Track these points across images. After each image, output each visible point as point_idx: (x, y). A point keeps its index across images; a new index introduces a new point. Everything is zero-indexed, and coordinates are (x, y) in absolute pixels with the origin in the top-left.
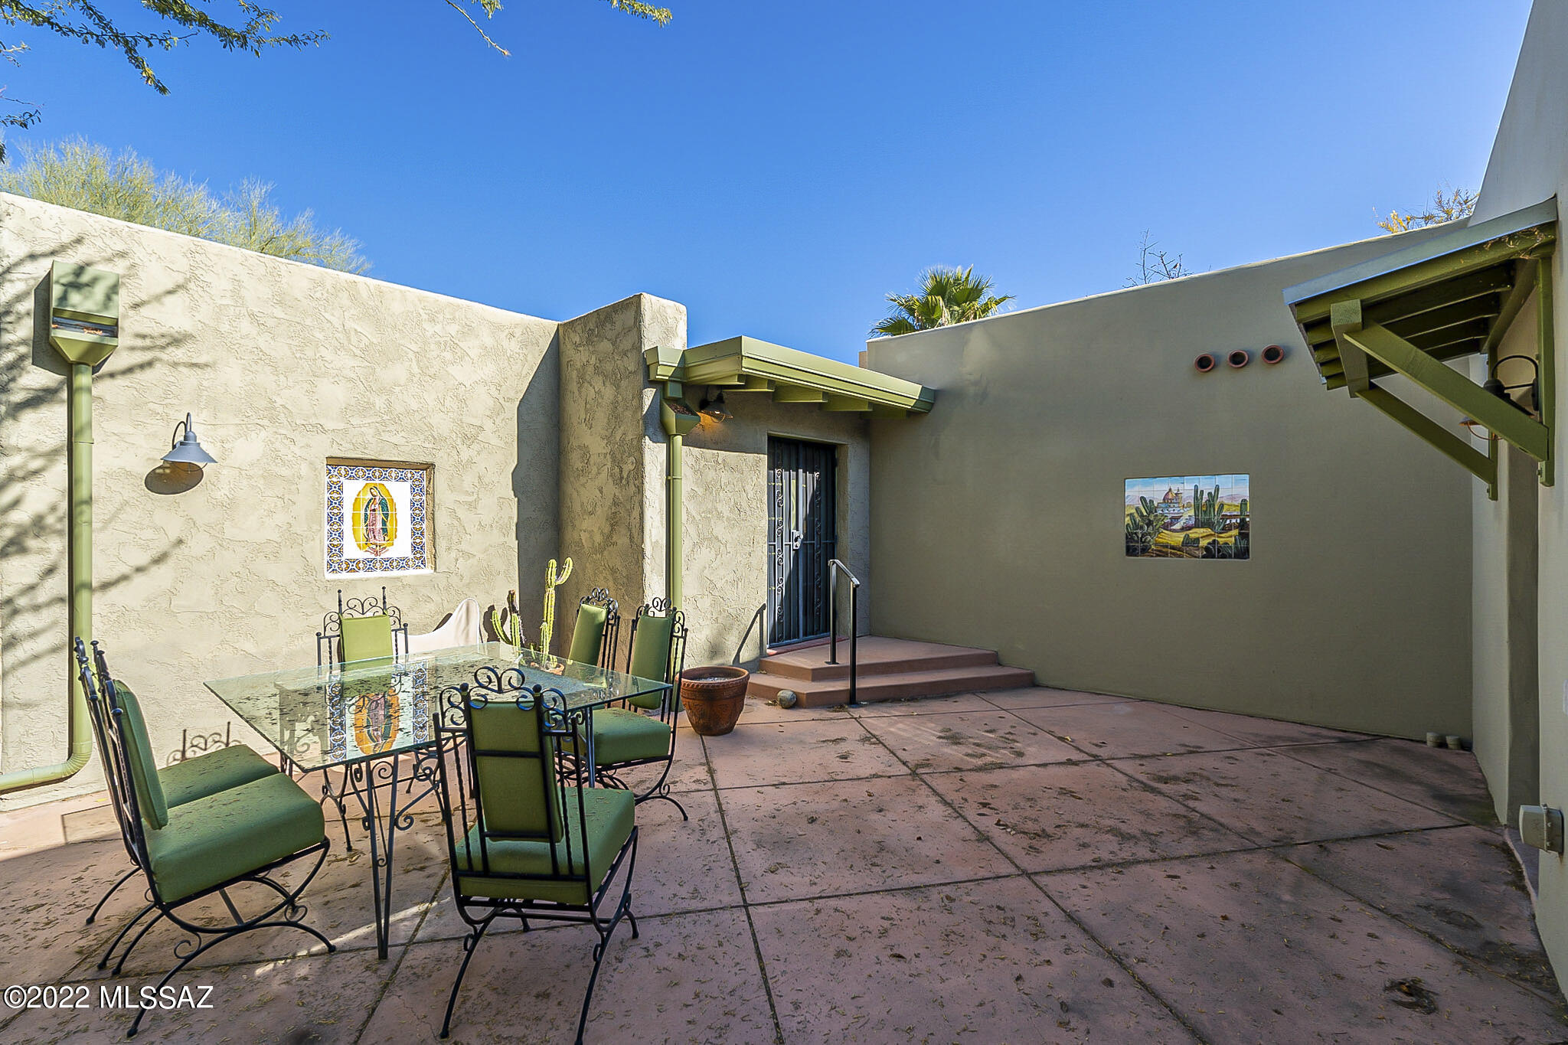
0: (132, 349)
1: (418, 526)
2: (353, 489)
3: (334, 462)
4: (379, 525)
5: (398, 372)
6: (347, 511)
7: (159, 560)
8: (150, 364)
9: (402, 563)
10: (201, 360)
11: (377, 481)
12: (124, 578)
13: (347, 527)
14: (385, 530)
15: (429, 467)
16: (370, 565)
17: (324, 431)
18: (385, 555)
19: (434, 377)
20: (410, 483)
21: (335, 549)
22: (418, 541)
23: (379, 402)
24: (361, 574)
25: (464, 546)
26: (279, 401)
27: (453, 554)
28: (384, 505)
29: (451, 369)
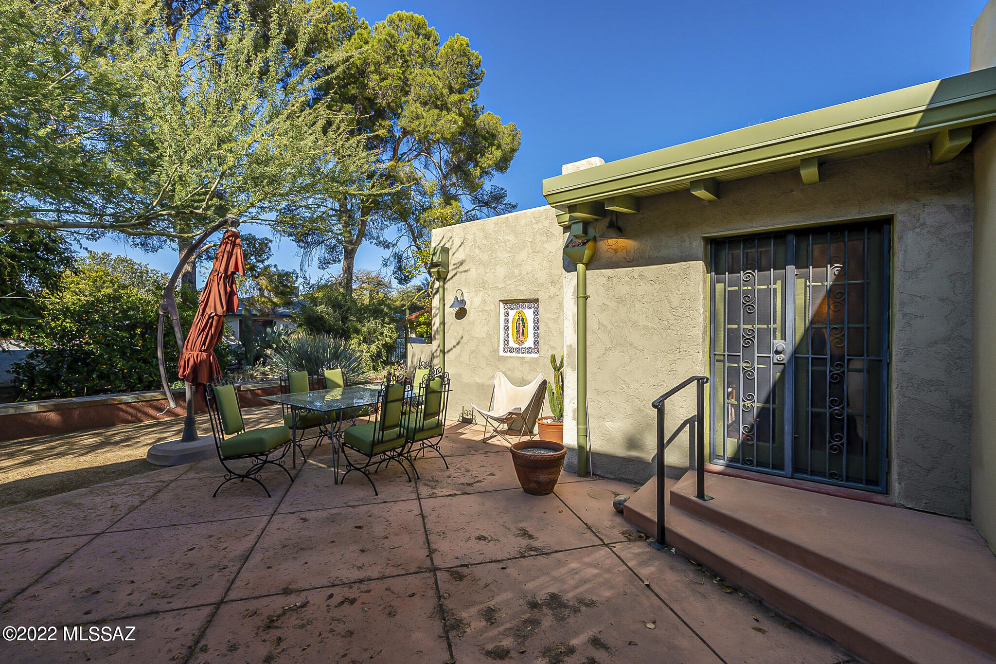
0: (453, 270)
1: (536, 332)
2: (512, 313)
3: (505, 302)
4: (521, 331)
5: (523, 255)
6: (510, 325)
7: (458, 344)
8: (456, 274)
9: (529, 351)
10: (466, 269)
11: (521, 309)
12: (452, 349)
13: (510, 332)
14: (523, 333)
15: (536, 300)
16: (518, 350)
17: (498, 289)
18: (523, 346)
19: (538, 252)
20: (533, 309)
21: (506, 342)
22: (536, 339)
23: (517, 272)
24: (514, 355)
25: (551, 343)
26: (485, 279)
27: (546, 348)
28: (523, 320)
29: (546, 246)
